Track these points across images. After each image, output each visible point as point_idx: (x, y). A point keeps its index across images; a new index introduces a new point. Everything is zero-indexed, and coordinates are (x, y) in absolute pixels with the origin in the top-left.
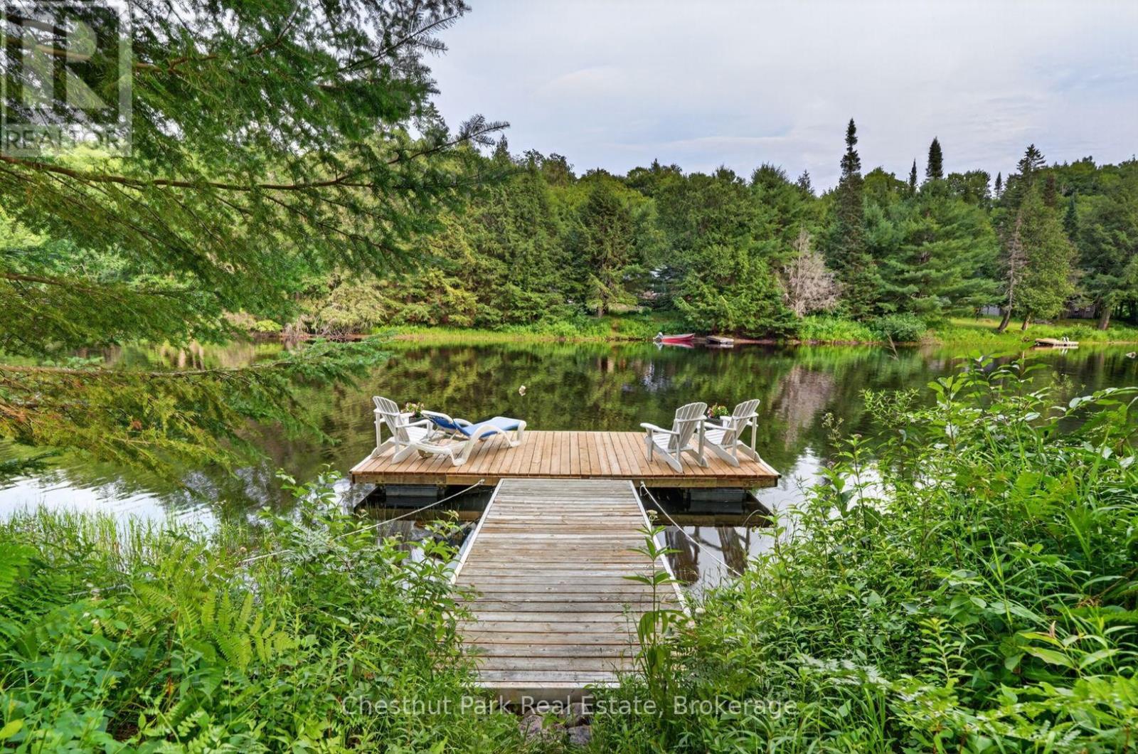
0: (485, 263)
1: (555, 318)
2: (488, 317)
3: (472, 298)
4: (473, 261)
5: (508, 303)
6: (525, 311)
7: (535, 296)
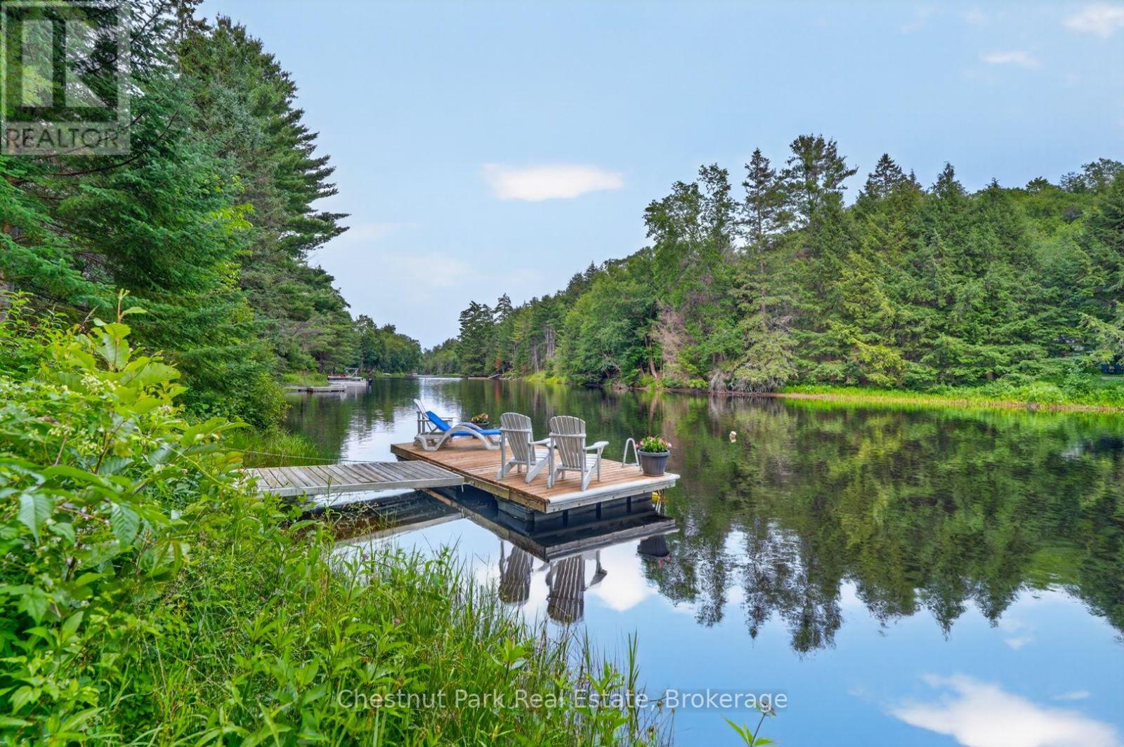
0: (907, 313)
1: (1024, 377)
2: (916, 376)
3: (894, 355)
4: (892, 312)
5: (945, 360)
6: (974, 369)
7: (989, 351)
